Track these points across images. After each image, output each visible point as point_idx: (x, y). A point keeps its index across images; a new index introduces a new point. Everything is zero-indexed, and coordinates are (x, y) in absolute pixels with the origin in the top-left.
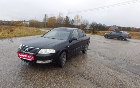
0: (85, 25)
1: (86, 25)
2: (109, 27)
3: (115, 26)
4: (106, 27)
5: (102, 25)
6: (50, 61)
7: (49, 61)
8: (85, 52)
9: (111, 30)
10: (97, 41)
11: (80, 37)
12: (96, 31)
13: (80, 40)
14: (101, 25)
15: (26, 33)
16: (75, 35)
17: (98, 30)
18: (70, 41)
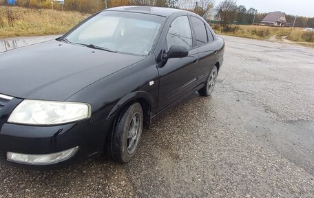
0: (205, 8)
1: (208, 9)
2: (265, 15)
3: (280, 14)
4: (256, 15)
5: (247, 9)
6: (66, 154)
7: (63, 153)
8: (209, 91)
9: (267, 24)
10: (237, 54)
11: (196, 42)
12: (233, 26)
13: (195, 53)
14: (244, 9)
15: (50, 26)
16: (178, 36)
17: (236, 23)
18: (161, 61)
